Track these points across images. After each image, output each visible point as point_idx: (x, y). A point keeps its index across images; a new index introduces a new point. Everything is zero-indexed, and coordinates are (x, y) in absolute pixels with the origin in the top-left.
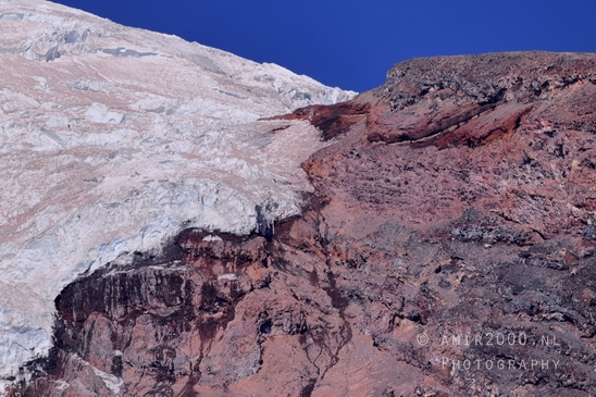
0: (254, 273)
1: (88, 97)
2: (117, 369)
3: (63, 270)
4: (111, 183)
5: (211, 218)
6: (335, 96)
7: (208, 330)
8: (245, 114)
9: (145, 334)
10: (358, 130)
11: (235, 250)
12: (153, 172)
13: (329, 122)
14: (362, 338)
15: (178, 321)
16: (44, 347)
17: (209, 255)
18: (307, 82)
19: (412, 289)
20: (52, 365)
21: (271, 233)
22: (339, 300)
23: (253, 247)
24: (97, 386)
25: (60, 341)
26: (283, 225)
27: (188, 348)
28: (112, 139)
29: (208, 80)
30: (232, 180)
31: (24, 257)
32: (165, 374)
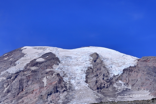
0: (134, 69)
1: (125, 59)
2: (126, 74)
3: (123, 68)
4: (126, 64)
5: (132, 66)
6: (139, 59)
7: (131, 72)
8: (134, 60)
9: (128, 72)
10: (140, 61)
11: (133, 67)
12: (129, 63)
13: (138, 60)
14: (140, 72)
15: (130, 71)
16: (122, 73)
17: (132, 68)
18: (137, 58)
19: (143, 70)
20: (123, 74)
21: (135, 66)
22: (139, 70)
23: (134, 67)
24: (125, 75)
25: (123, 72)
26: (136, 66)
27: (130, 73)
28: (126, 61)
29: (132, 58)
30: (133, 63)
31: (121, 68)
32: (129, 74)
